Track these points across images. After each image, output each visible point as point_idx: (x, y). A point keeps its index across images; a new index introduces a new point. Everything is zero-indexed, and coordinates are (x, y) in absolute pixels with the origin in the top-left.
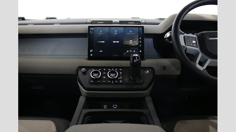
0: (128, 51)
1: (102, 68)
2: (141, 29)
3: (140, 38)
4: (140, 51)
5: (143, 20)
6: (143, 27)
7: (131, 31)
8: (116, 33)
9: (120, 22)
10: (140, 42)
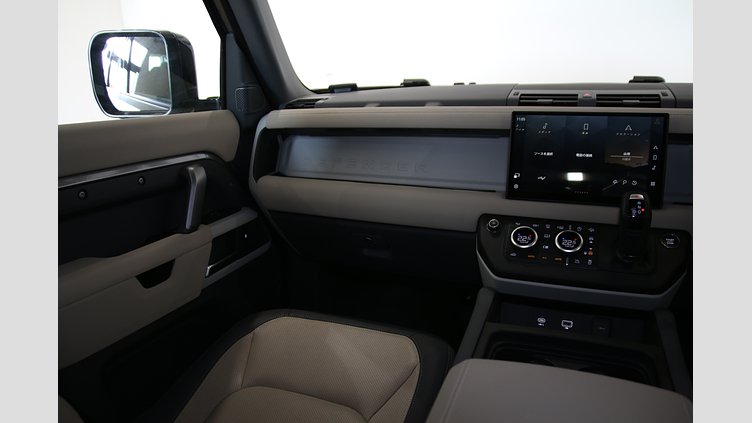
0: (615, 182)
1: (541, 221)
2: (658, 121)
3: (656, 147)
4: (653, 184)
5: (668, 92)
6: (666, 116)
7: (629, 128)
8: (585, 131)
9: (598, 99)
10: (655, 157)
